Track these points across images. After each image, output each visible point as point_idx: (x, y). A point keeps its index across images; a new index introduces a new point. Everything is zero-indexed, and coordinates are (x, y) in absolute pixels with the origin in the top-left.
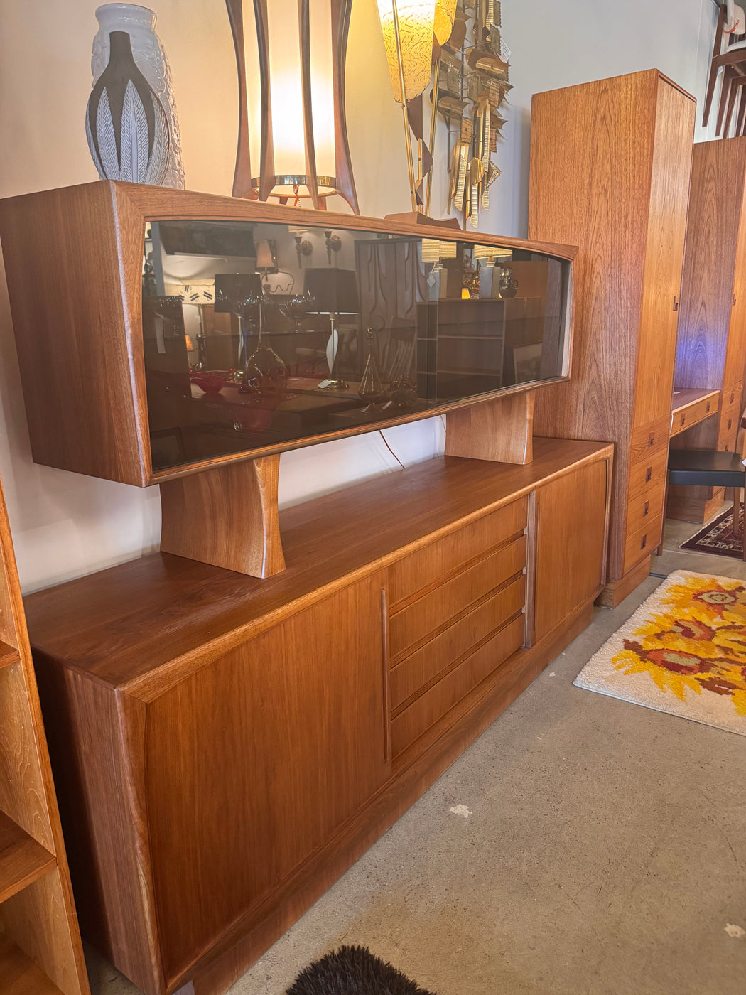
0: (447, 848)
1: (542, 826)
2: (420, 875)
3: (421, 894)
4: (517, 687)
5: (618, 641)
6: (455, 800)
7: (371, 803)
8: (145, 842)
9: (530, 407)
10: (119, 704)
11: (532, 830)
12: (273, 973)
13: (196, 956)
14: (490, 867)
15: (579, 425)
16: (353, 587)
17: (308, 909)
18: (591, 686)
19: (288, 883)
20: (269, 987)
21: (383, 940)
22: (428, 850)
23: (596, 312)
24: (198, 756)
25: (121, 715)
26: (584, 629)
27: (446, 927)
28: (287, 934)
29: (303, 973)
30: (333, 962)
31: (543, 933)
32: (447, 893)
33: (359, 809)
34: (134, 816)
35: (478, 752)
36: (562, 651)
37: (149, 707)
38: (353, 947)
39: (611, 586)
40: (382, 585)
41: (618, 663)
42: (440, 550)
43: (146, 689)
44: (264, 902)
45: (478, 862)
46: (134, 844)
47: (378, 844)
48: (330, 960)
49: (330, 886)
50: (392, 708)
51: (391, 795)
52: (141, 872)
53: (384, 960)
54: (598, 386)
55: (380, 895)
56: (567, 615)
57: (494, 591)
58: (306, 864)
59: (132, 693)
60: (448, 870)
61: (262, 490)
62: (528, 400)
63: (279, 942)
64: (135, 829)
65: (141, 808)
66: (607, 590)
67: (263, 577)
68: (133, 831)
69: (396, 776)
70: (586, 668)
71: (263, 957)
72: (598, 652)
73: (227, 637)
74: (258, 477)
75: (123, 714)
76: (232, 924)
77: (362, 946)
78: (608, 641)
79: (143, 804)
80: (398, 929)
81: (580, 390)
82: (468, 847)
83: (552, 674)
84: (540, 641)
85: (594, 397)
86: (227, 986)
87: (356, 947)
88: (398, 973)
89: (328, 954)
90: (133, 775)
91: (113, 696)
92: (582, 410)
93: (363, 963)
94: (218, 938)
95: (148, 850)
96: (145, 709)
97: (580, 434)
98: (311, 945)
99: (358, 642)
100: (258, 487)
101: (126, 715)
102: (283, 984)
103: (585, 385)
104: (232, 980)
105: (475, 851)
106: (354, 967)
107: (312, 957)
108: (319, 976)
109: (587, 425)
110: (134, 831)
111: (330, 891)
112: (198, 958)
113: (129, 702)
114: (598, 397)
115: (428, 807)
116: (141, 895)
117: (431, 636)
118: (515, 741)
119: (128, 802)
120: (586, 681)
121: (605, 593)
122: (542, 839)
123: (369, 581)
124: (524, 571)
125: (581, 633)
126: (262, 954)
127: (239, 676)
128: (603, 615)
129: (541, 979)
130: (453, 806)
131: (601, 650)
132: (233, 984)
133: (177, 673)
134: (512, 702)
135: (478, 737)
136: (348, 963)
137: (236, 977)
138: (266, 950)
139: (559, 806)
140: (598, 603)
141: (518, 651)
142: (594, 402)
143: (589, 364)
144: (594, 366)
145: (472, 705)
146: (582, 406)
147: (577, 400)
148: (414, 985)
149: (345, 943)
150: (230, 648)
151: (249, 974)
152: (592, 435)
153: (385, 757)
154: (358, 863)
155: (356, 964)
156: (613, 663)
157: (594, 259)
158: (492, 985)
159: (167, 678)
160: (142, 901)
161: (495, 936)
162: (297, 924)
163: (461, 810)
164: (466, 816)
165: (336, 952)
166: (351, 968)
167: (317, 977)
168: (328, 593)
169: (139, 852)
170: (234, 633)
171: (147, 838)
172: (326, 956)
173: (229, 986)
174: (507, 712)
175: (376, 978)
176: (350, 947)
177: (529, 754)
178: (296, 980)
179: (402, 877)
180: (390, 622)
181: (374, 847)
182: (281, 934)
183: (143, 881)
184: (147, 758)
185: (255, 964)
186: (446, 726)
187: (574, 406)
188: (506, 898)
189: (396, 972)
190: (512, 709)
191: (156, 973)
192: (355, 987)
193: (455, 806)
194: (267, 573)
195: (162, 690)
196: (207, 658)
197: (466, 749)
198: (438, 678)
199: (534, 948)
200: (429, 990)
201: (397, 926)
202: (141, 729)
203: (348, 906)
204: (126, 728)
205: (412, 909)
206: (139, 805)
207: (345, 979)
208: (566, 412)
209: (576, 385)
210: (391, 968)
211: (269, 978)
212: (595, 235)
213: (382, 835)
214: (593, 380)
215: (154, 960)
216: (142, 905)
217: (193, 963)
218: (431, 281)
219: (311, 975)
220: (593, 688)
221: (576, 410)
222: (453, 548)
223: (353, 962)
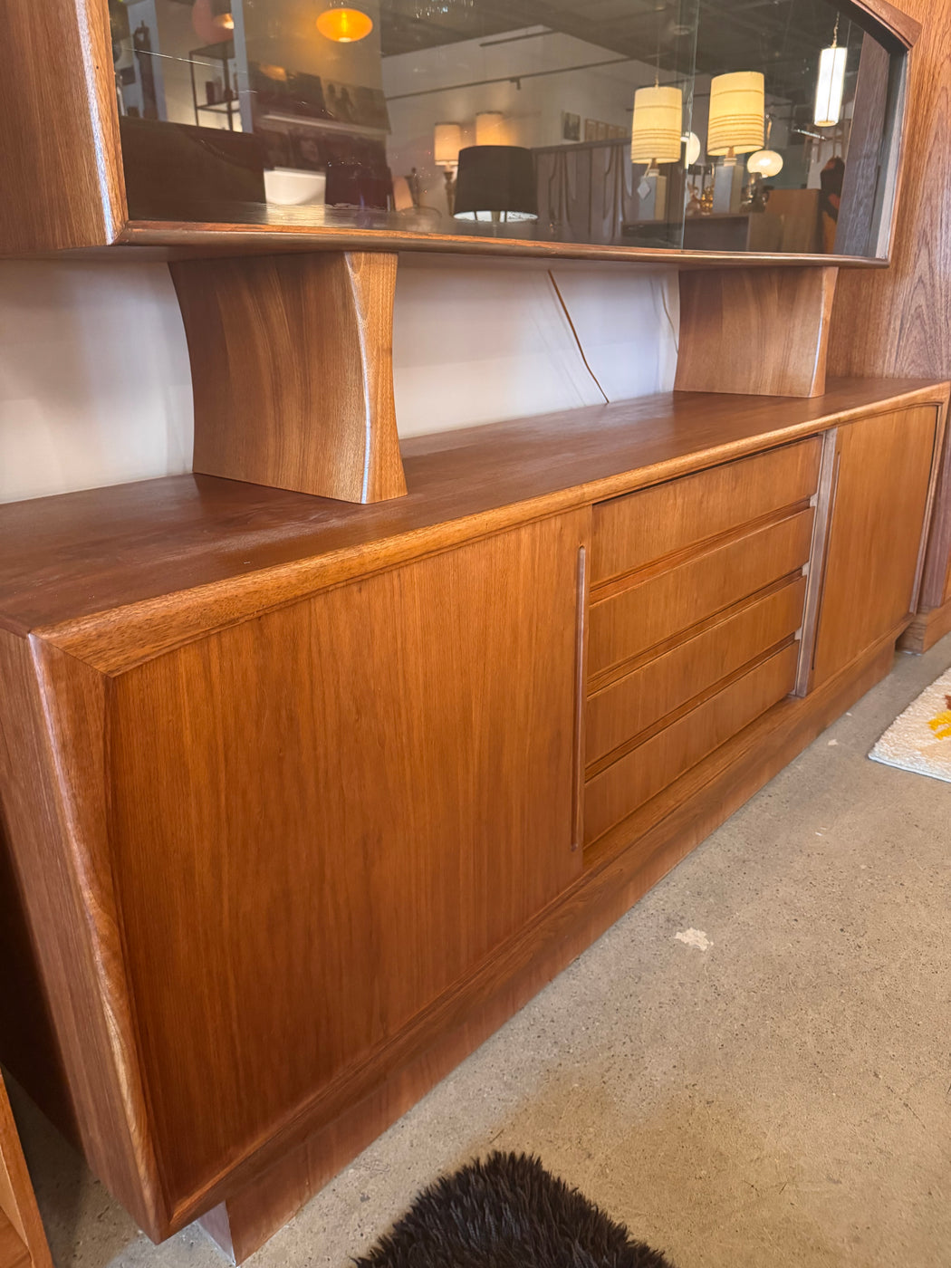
0: (673, 998)
1: (835, 972)
2: (627, 1039)
3: (631, 1072)
4: (778, 758)
5: (937, 698)
6: (682, 922)
7: (549, 914)
8: (115, 955)
9: (828, 297)
10: (39, 667)
11: (818, 977)
12: (373, 1190)
13: (231, 1161)
14: (750, 1034)
15: (891, 356)
16: (529, 529)
17: (436, 1083)
18: (899, 761)
19: (401, 1042)
20: (364, 1214)
21: (566, 1147)
22: (640, 998)
23: (934, 159)
24: (227, 799)
25: (45, 691)
26: (879, 681)
27: (676, 1130)
28: (400, 1122)
29: (423, 1193)
30: (477, 1182)
31: (853, 1155)
32: (676, 1072)
33: (527, 922)
34: (88, 902)
35: (718, 849)
36: (846, 710)
37: (113, 685)
38: (512, 1155)
39: (923, 619)
40: (581, 538)
41: (940, 728)
42: (680, 501)
43: (103, 643)
44: (357, 1073)
45: (728, 1023)
46: (92, 956)
47: (555, 983)
48: (472, 1178)
49: (474, 1048)
50: (586, 763)
51: (581, 905)
52: (109, 1012)
53: (568, 1182)
54: (929, 287)
55: (561, 1069)
56: (861, 654)
57: (756, 594)
58: (434, 1010)
59: (69, 647)
60: (677, 1033)
61: (361, 323)
62: (825, 283)
63: (385, 1136)
64: (91, 927)
65: (100, 885)
66: (916, 626)
67: (364, 502)
68: (88, 932)
69: (591, 874)
70: (888, 734)
71: (356, 1160)
72: (906, 713)
73: (286, 573)
74: (355, 294)
75: (49, 688)
76: (300, 1107)
77: (528, 1154)
78: (920, 697)
79: (107, 880)
80: (591, 1130)
81: (898, 295)
82: (709, 999)
83: (833, 742)
84: (820, 688)
85: (920, 306)
86: (292, 1209)
87: (518, 1155)
88: (594, 1208)
89: (469, 1163)
90: (79, 819)
91: (27, 648)
92: (898, 328)
93: (532, 1186)
94: (274, 1128)
95: (120, 969)
96: (101, 686)
97: (892, 371)
98: (440, 1146)
99: (534, 635)
100: (355, 317)
101: (57, 692)
102: (388, 1212)
103: (906, 286)
104: (301, 1199)
105: (723, 1006)
106: (515, 1193)
107: (442, 1167)
108: (452, 1204)
109: (904, 355)
110: (90, 931)
111: (473, 1057)
112: (233, 1164)
113: (65, 666)
114: (928, 306)
115: (637, 929)
116: (112, 1054)
117: (654, 650)
118: (778, 837)
119: (75, 874)
120: (889, 753)
121: (911, 631)
122: (838, 994)
123: (559, 525)
124: (805, 570)
125: (874, 686)
126: (356, 1155)
127: (310, 656)
128: (907, 662)
129: (857, 1240)
130: (680, 931)
131: (910, 709)
132: (301, 1206)
133: (174, 623)
134: (771, 779)
135: (717, 827)
136: (503, 1185)
137: (307, 1194)
138: (363, 1149)
139: (862, 941)
140: (899, 645)
141: (784, 701)
142: (919, 316)
143: (915, 249)
144: (924, 252)
145: (713, 773)
146: (898, 323)
147: (890, 313)
148: (621, 1233)
149: (498, 1146)
150: (290, 596)
151: (332, 1187)
152: (913, 372)
153: (573, 842)
154: (522, 1012)
155: (519, 1190)
156: (932, 728)
157: (939, 65)
158: (766, 1245)
159: (155, 629)
160: (114, 1064)
161: (764, 1153)
162: (416, 1107)
163: (693, 937)
164: (704, 948)
165: (483, 1161)
166: (509, 1195)
167: (450, 1206)
168: (483, 529)
169: (102, 972)
170: (297, 566)
171: (118, 948)
172: (465, 1167)
173: (296, 1208)
174: (763, 793)
175: (555, 1217)
176: (508, 1154)
177: (804, 857)
178: (413, 1207)
179: (597, 1041)
180: (593, 615)
181: (549, 988)
182: (389, 1123)
183: (113, 1028)
184: (115, 789)
185: (342, 1172)
186: (672, 802)
187: (885, 323)
188: (782, 1089)
189: (591, 1206)
190: (771, 790)
191: (147, 1193)
192: (516, 1231)
193: (685, 931)
194: (373, 494)
195: (140, 652)
196: (240, 605)
197: (699, 844)
198: (660, 724)
199: (839, 1182)
200: (649, 1244)
201: (589, 1122)
202: (95, 726)
203: (505, 1083)
204: (59, 721)
205: (616, 1095)
206: (96, 881)
207: (499, 1216)
208: (870, 335)
209: (890, 288)
210: (580, 1198)
211: (364, 1199)
212: (944, 21)
213: (564, 970)
214: (921, 277)
215: (142, 1170)
216: (116, 1071)
217: (222, 1174)
218: (643, 190)
219: (438, 1201)
220: (903, 763)
221: (887, 331)
222: (701, 503)
223: (513, 1185)
